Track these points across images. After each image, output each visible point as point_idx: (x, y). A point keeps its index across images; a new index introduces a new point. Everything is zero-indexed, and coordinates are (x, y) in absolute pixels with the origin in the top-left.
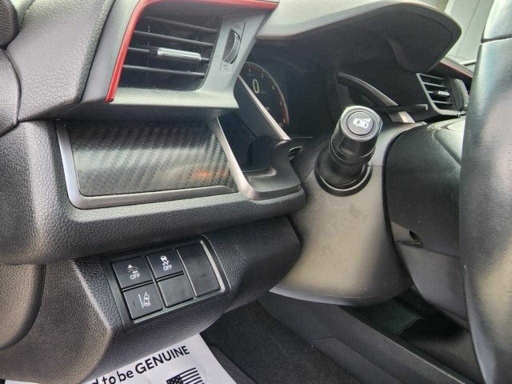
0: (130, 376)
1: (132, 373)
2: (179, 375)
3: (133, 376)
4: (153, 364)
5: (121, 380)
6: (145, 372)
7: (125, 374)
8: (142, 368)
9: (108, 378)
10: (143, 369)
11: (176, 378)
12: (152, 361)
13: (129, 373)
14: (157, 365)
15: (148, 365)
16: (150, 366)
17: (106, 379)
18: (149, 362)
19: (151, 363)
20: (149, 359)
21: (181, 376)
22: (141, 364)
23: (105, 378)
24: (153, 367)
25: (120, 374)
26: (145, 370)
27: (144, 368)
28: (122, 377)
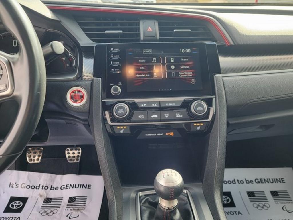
1: (58, 188)
2: (76, 197)
7: (55, 188)
11: (74, 197)
14: (70, 188)
19: (68, 187)
20: (68, 185)
21: (77, 197)
23: (44, 186)
24: (68, 189)
25: (53, 186)
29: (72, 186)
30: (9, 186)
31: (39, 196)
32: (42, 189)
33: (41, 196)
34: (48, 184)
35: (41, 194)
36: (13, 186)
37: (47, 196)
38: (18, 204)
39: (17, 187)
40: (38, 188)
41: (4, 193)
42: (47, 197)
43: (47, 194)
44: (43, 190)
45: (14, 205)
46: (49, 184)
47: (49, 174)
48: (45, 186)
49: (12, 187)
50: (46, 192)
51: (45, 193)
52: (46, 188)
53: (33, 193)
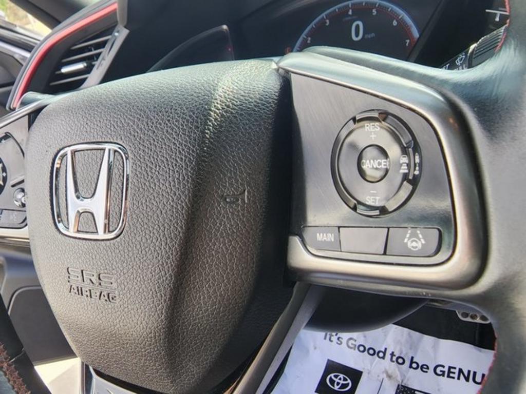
0: (424, 370)
1: (428, 368)
3: (427, 372)
4: (456, 376)
5: (411, 367)
6: (441, 377)
7: (420, 365)
8: (441, 371)
9: (397, 356)
10: (441, 373)
12: (457, 371)
13: (425, 367)
14: (459, 378)
15: (449, 372)
16: (451, 375)
17: (395, 356)
18: (452, 370)
19: (454, 373)
20: (455, 368)
22: (443, 367)
23: (395, 354)
24: (454, 378)
25: (414, 360)
26: (443, 375)
27: (444, 372)
28: (414, 365)
29: (466, 375)
30: (323, 337)
31: (385, 376)
32: (391, 360)
33: (389, 377)
34: (404, 352)
35: (390, 372)
36: (332, 339)
37: (402, 382)
38: (342, 382)
39: (339, 342)
40: (381, 355)
41: (315, 348)
42: (403, 384)
43: (403, 376)
44: (393, 364)
45: (334, 381)
46: (407, 354)
47: (406, 330)
48: (397, 354)
49: (330, 340)
50: (399, 370)
51: (398, 372)
52: (400, 361)
53: (371, 364)
